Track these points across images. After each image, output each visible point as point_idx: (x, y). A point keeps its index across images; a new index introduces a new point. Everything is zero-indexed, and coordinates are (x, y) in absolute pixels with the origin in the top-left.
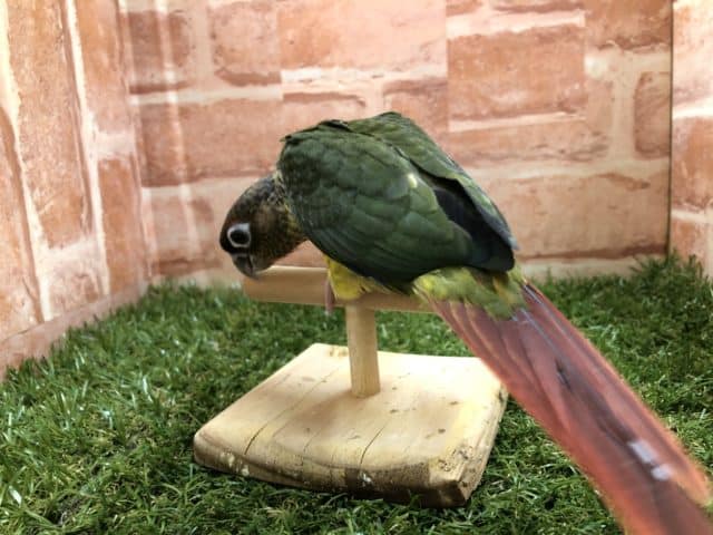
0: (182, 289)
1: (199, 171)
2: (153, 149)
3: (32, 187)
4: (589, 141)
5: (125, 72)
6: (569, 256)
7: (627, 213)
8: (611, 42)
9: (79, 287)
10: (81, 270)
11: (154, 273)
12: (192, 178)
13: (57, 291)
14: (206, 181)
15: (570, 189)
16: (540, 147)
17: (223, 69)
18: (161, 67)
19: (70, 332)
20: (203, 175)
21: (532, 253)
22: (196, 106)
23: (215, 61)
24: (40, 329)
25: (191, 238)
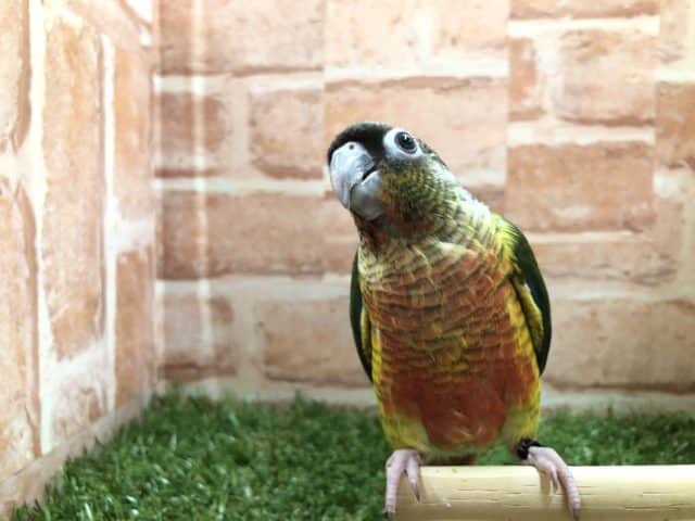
0: (191, 400)
1: (221, 266)
2: (173, 238)
3: (48, 288)
4: (655, 264)
5: (152, 154)
6: (632, 388)
8: (681, 162)
9: (82, 406)
10: (87, 385)
12: (213, 273)
13: (60, 415)
14: (228, 277)
15: (633, 314)
16: (606, 266)
17: (260, 159)
18: (191, 150)
19: (67, 463)
20: (227, 271)
21: (591, 381)
22: (226, 196)
23: (252, 150)
24: (36, 465)
25: (206, 339)
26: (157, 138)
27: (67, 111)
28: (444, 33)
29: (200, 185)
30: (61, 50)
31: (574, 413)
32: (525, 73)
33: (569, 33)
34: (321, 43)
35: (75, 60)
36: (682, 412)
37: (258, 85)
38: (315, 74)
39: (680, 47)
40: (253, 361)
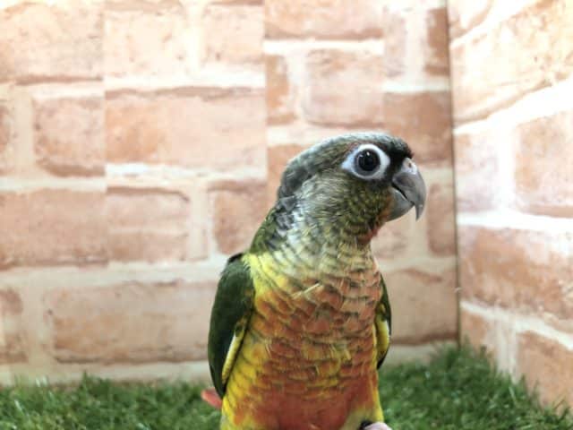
4: (390, 240)
7: (424, 305)
14: (15, 270)
20: (15, 264)
22: (13, 194)
23: (37, 151)
28: (209, 50)
32: (279, 85)
33: (313, 52)
34: (100, 56)
37: (42, 93)
38: (95, 83)
39: (401, 65)
40: (44, 346)
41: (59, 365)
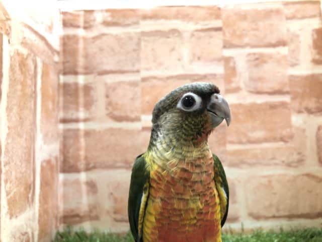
0: (77, 234)
1: (91, 165)
2: (68, 152)
3: (6, 181)
4: (295, 157)
5: (58, 112)
6: (290, 217)
7: (317, 194)
8: (303, 110)
10: (24, 231)
11: (60, 224)
12: (88, 169)
14: (95, 170)
15: (289, 181)
16: (273, 159)
17: (111, 113)
18: (77, 110)
20: (94, 167)
21: (271, 215)
22: (94, 131)
23: (107, 109)
25: (84, 202)
26: (61, 104)
27: (19, 93)
28: (194, 55)
29: (82, 126)
30: (17, 65)
31: (265, 231)
32: (231, 71)
33: (249, 54)
34: (138, 59)
35: (24, 69)
36: (314, 228)
37: (110, 79)
38: (136, 74)
39: (297, 60)
40: (108, 212)
41: (116, 223)
